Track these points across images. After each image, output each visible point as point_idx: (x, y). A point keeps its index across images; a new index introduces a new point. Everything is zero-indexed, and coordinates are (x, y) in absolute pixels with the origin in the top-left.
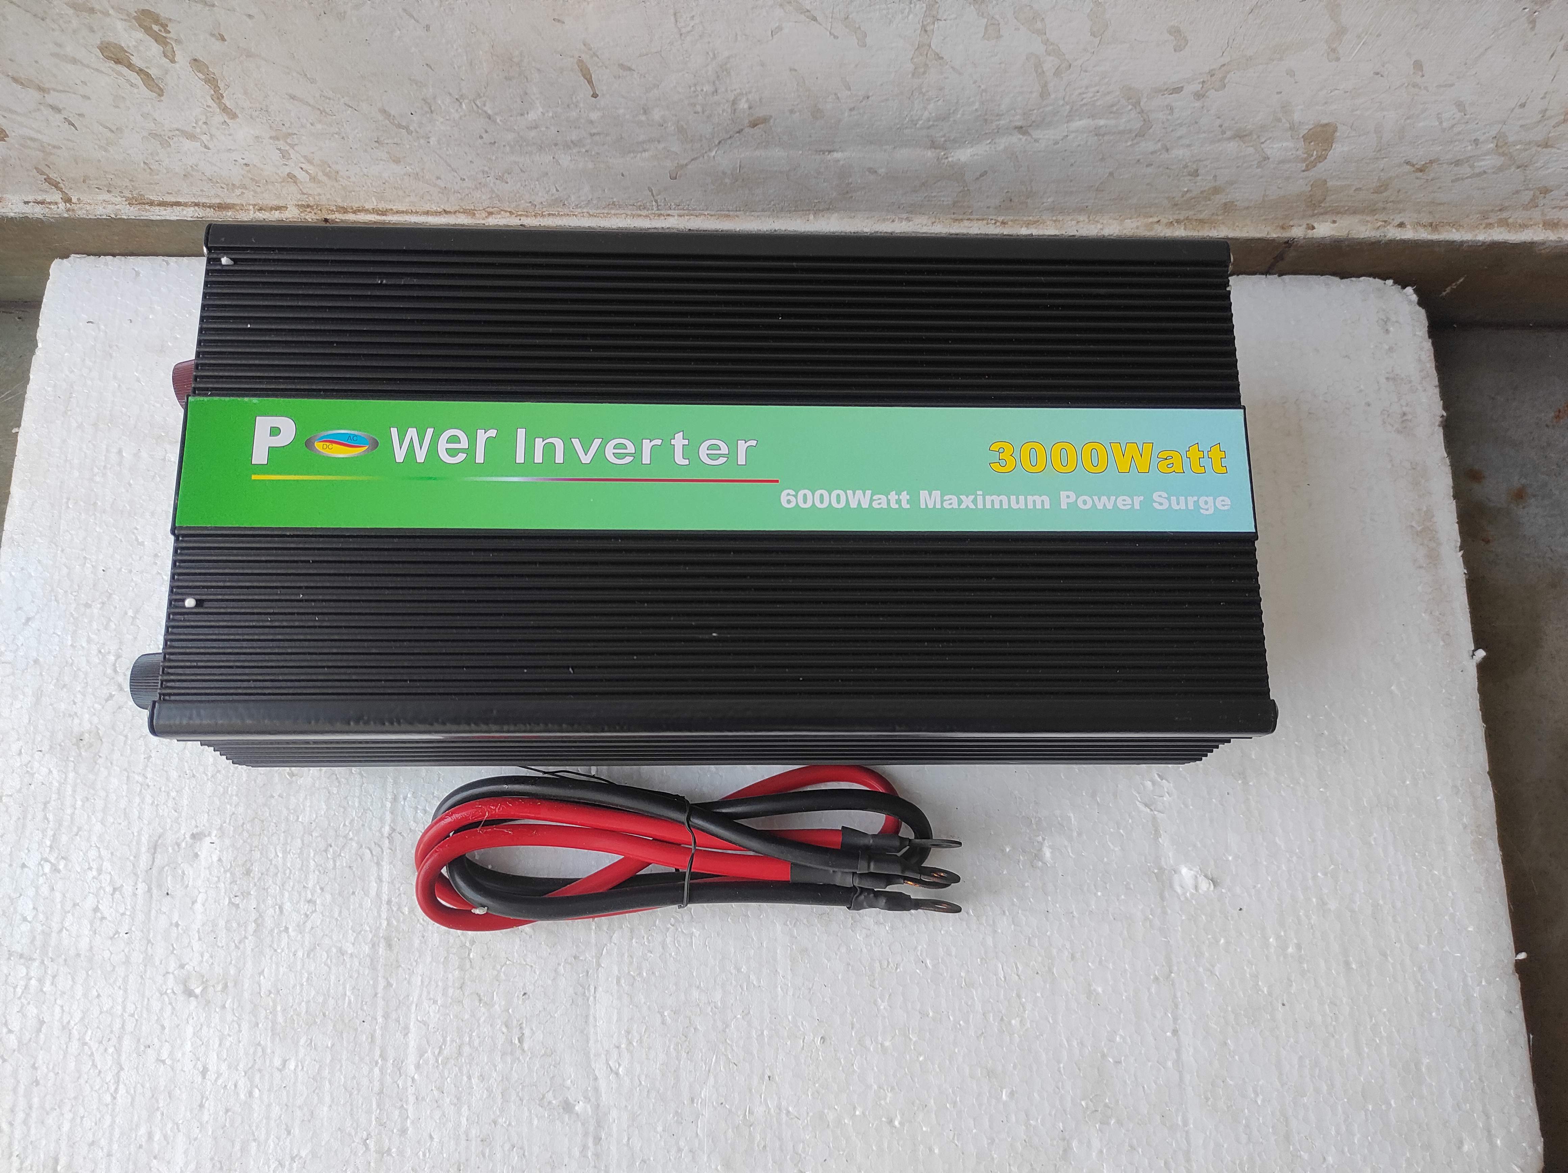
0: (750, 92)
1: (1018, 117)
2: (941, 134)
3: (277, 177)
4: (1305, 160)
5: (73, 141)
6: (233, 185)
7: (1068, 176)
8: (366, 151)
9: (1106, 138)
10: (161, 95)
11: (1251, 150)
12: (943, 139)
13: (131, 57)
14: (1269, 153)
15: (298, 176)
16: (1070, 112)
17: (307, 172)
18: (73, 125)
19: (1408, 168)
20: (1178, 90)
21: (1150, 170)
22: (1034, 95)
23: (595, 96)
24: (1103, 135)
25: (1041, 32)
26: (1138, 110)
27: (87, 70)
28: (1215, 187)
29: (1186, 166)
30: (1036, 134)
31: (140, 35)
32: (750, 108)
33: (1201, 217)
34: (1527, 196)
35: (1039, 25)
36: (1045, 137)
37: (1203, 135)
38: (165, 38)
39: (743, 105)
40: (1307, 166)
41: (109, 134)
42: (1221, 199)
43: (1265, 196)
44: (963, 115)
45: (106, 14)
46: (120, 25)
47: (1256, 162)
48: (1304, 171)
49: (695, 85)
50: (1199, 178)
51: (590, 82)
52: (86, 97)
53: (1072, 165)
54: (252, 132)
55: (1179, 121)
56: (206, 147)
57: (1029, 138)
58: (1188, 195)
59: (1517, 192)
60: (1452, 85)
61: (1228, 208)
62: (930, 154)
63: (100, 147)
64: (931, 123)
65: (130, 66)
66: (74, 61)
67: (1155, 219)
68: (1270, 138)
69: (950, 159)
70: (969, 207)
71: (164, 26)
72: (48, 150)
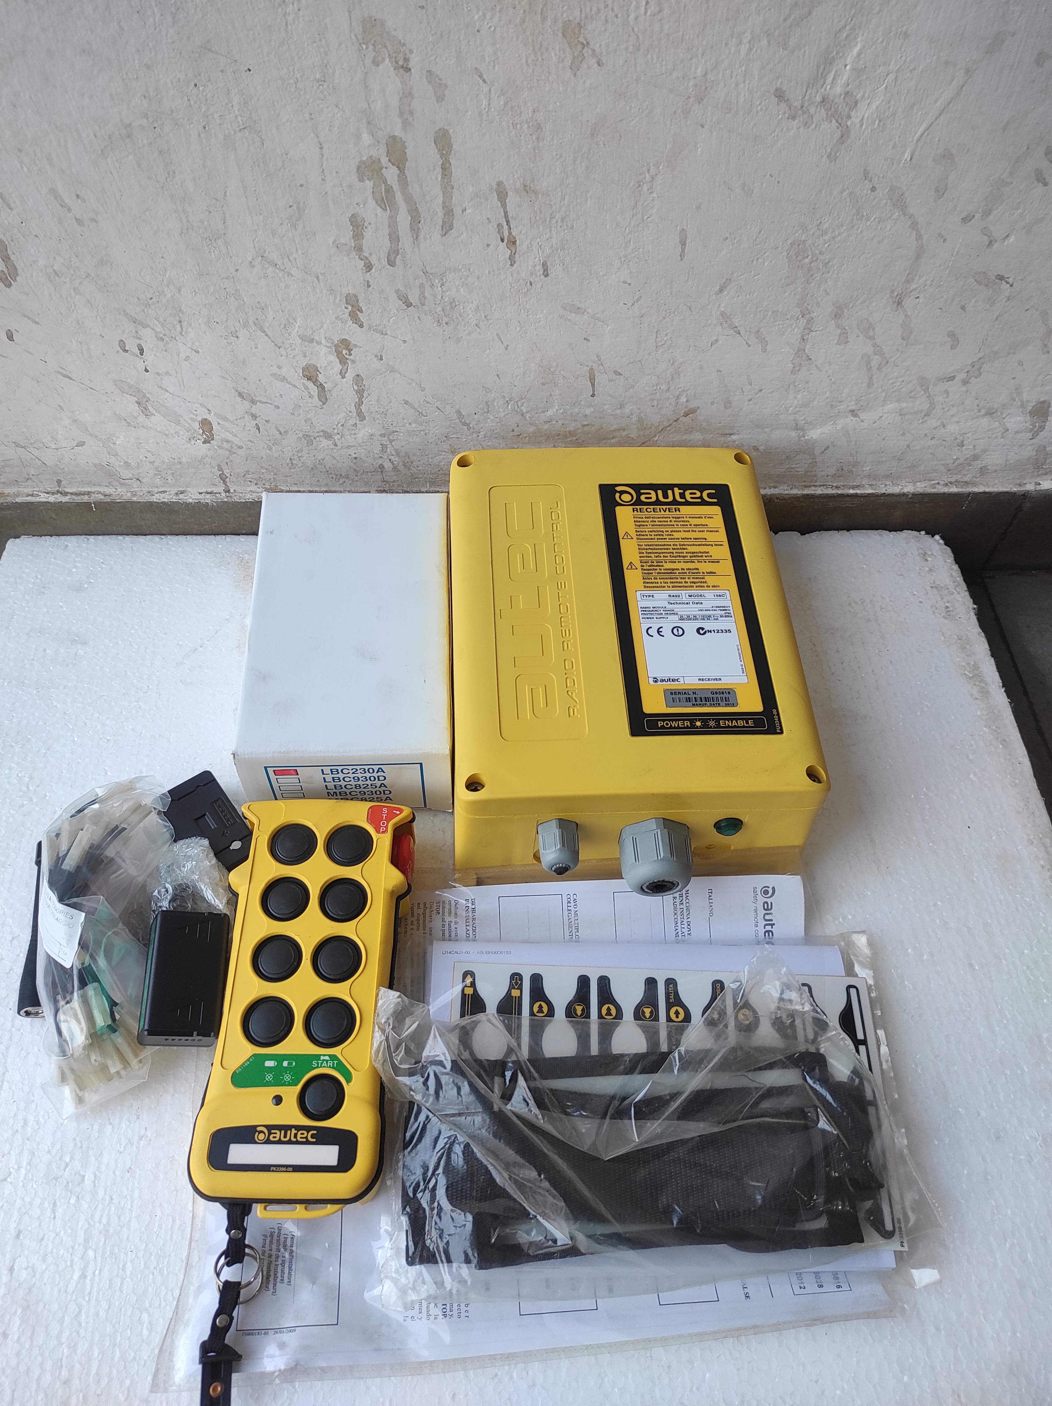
0: (689, 389)
1: (852, 403)
2: (803, 418)
3: (371, 467)
4: (1031, 430)
5: (253, 442)
6: (341, 475)
7: (881, 448)
8: (437, 444)
9: (907, 417)
10: (324, 404)
11: (997, 424)
12: (803, 422)
13: (319, 375)
14: (1008, 426)
15: (386, 467)
16: (885, 397)
17: (392, 463)
18: (259, 429)
20: (952, 378)
21: (933, 442)
22: (864, 385)
23: (593, 396)
24: (904, 415)
25: (872, 338)
26: (927, 395)
27: (288, 386)
28: (974, 455)
29: (956, 439)
30: (863, 415)
31: (333, 358)
32: (687, 401)
33: (966, 479)
35: (871, 333)
36: (868, 417)
37: (967, 413)
38: (347, 359)
39: (683, 399)
40: (1033, 435)
41: (278, 436)
42: (978, 464)
43: (1007, 460)
44: (819, 402)
45: (319, 343)
46: (324, 350)
47: (1000, 434)
48: (1031, 439)
49: (657, 385)
50: (964, 447)
51: (593, 385)
52: (277, 407)
53: (884, 439)
54: (370, 431)
55: (952, 403)
56: (336, 445)
57: (858, 419)
58: (957, 462)
61: (983, 471)
62: (793, 434)
63: (268, 446)
64: (797, 409)
65: (315, 382)
66: (283, 379)
67: (937, 482)
68: (1009, 414)
69: (806, 438)
70: (815, 476)
71: (350, 350)
72: (233, 450)
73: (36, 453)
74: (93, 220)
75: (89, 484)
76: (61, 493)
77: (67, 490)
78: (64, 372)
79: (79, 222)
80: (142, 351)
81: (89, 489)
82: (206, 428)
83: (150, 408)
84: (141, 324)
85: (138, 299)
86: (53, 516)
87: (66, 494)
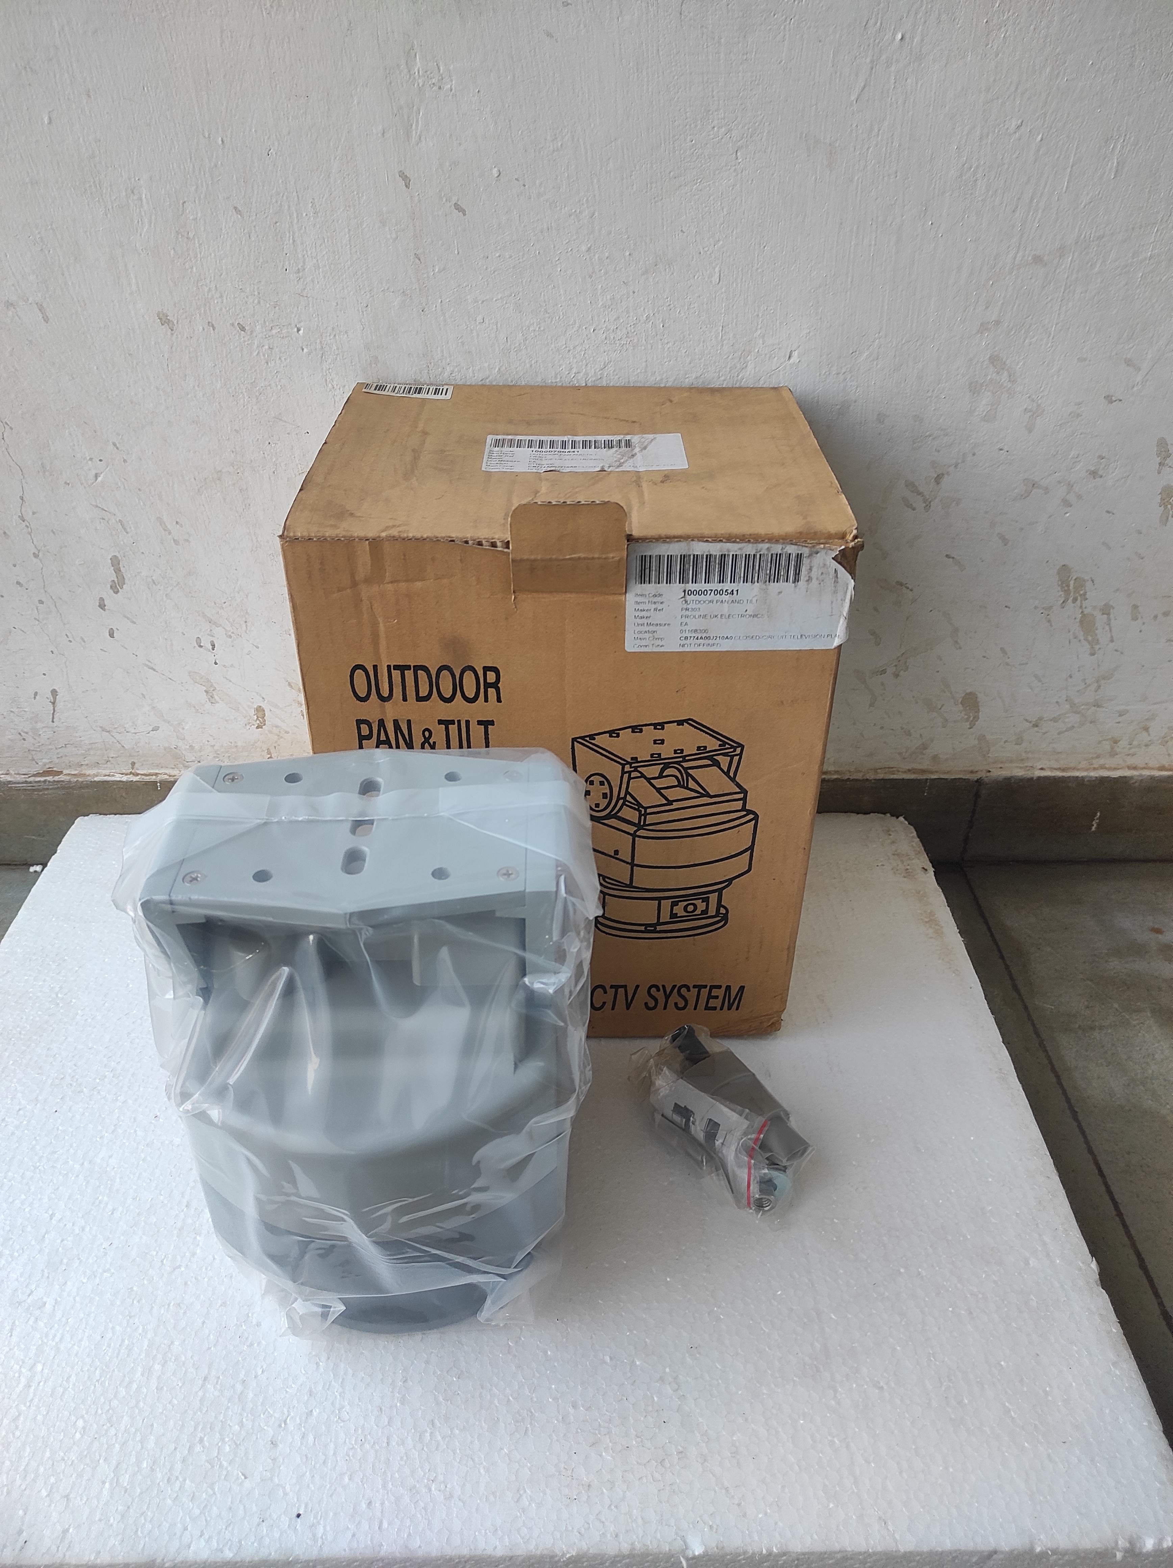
11: (936, 714)
14: (947, 716)
19: (1027, 725)
20: (885, 671)
21: (883, 731)
26: (868, 686)
28: (923, 744)
29: (902, 729)
33: (921, 767)
34: (1107, 746)
37: (907, 704)
40: (971, 724)
42: (929, 753)
43: (954, 749)
47: (942, 723)
48: (971, 728)
50: (912, 737)
55: (891, 694)
58: (910, 751)
59: (1100, 742)
60: (1027, 664)
61: (935, 759)
68: (944, 705)
72: (281, 735)
73: (118, 737)
74: (187, 541)
75: (158, 766)
76: (133, 774)
77: (139, 772)
78: (149, 664)
79: (176, 542)
80: (213, 646)
81: (157, 771)
82: (260, 714)
83: (216, 697)
84: (215, 623)
85: (215, 603)
86: (124, 794)
87: (138, 775)
